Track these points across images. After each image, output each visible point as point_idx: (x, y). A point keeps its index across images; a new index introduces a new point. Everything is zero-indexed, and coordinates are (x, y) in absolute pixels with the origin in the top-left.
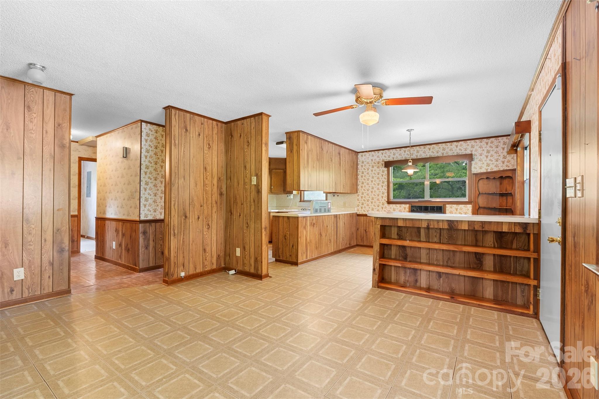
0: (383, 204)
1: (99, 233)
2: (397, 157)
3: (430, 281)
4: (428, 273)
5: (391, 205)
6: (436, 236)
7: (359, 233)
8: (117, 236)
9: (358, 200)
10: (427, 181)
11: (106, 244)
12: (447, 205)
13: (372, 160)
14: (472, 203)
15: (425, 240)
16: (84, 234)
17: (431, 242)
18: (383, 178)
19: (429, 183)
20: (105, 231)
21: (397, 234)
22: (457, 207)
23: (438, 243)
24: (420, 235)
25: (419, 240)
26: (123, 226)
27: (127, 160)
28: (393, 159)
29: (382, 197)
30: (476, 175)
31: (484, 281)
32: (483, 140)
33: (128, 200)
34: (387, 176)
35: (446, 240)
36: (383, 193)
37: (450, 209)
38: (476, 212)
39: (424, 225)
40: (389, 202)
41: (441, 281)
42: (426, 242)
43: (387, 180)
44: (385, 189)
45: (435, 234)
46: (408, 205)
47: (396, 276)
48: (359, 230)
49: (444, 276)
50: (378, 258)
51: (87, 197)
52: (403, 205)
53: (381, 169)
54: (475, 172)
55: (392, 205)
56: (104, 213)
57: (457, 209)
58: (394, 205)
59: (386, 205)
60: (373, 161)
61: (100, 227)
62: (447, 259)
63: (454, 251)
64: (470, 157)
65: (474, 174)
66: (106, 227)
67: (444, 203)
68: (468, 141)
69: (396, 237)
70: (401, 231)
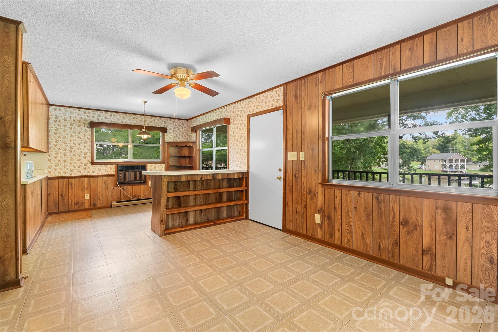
0: (86, 165)
2: (102, 119)
3: (196, 218)
4: (195, 212)
5: (95, 165)
6: (199, 185)
7: (52, 198)
9: (49, 160)
10: (130, 145)
12: (148, 165)
13: (71, 117)
14: (165, 163)
15: (193, 190)
17: (197, 190)
18: (85, 138)
19: (132, 146)
21: (174, 188)
22: (155, 166)
23: (201, 190)
24: (190, 186)
25: (189, 190)
28: (98, 121)
29: (85, 158)
30: (168, 143)
31: (223, 208)
32: (172, 119)
34: (90, 136)
35: (205, 187)
36: (86, 154)
37: (150, 168)
38: (167, 169)
39: (199, 178)
40: (93, 163)
41: (202, 215)
42: (194, 190)
43: (90, 140)
44: (88, 149)
45: (199, 184)
46: (114, 165)
47: (172, 222)
48: (52, 195)
49: (203, 212)
50: (165, 210)
52: (110, 165)
53: (83, 129)
54: (167, 141)
55: (97, 165)
57: (155, 168)
58: (99, 165)
59: (90, 165)
60: (73, 118)
62: (205, 199)
63: (209, 194)
64: (164, 130)
65: (166, 142)
67: (146, 163)
68: (163, 118)
69: (173, 190)
70: (177, 185)
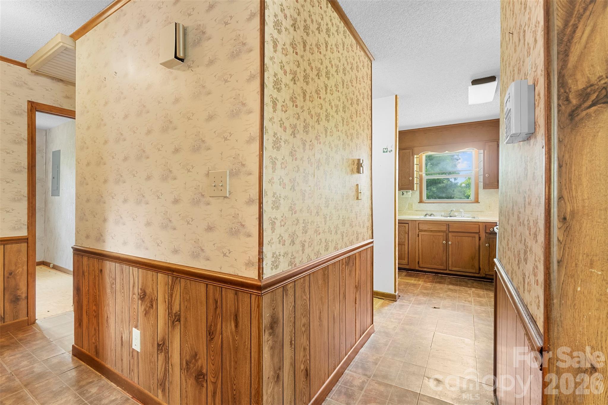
1: (84, 289)
8: (146, 313)
11: (108, 326)
16: (48, 261)
20: (104, 288)
26: (172, 289)
27: (189, 67)
33: (195, 202)
51: (52, 196)
56: (100, 238)
61: (86, 274)
66: (108, 281)
